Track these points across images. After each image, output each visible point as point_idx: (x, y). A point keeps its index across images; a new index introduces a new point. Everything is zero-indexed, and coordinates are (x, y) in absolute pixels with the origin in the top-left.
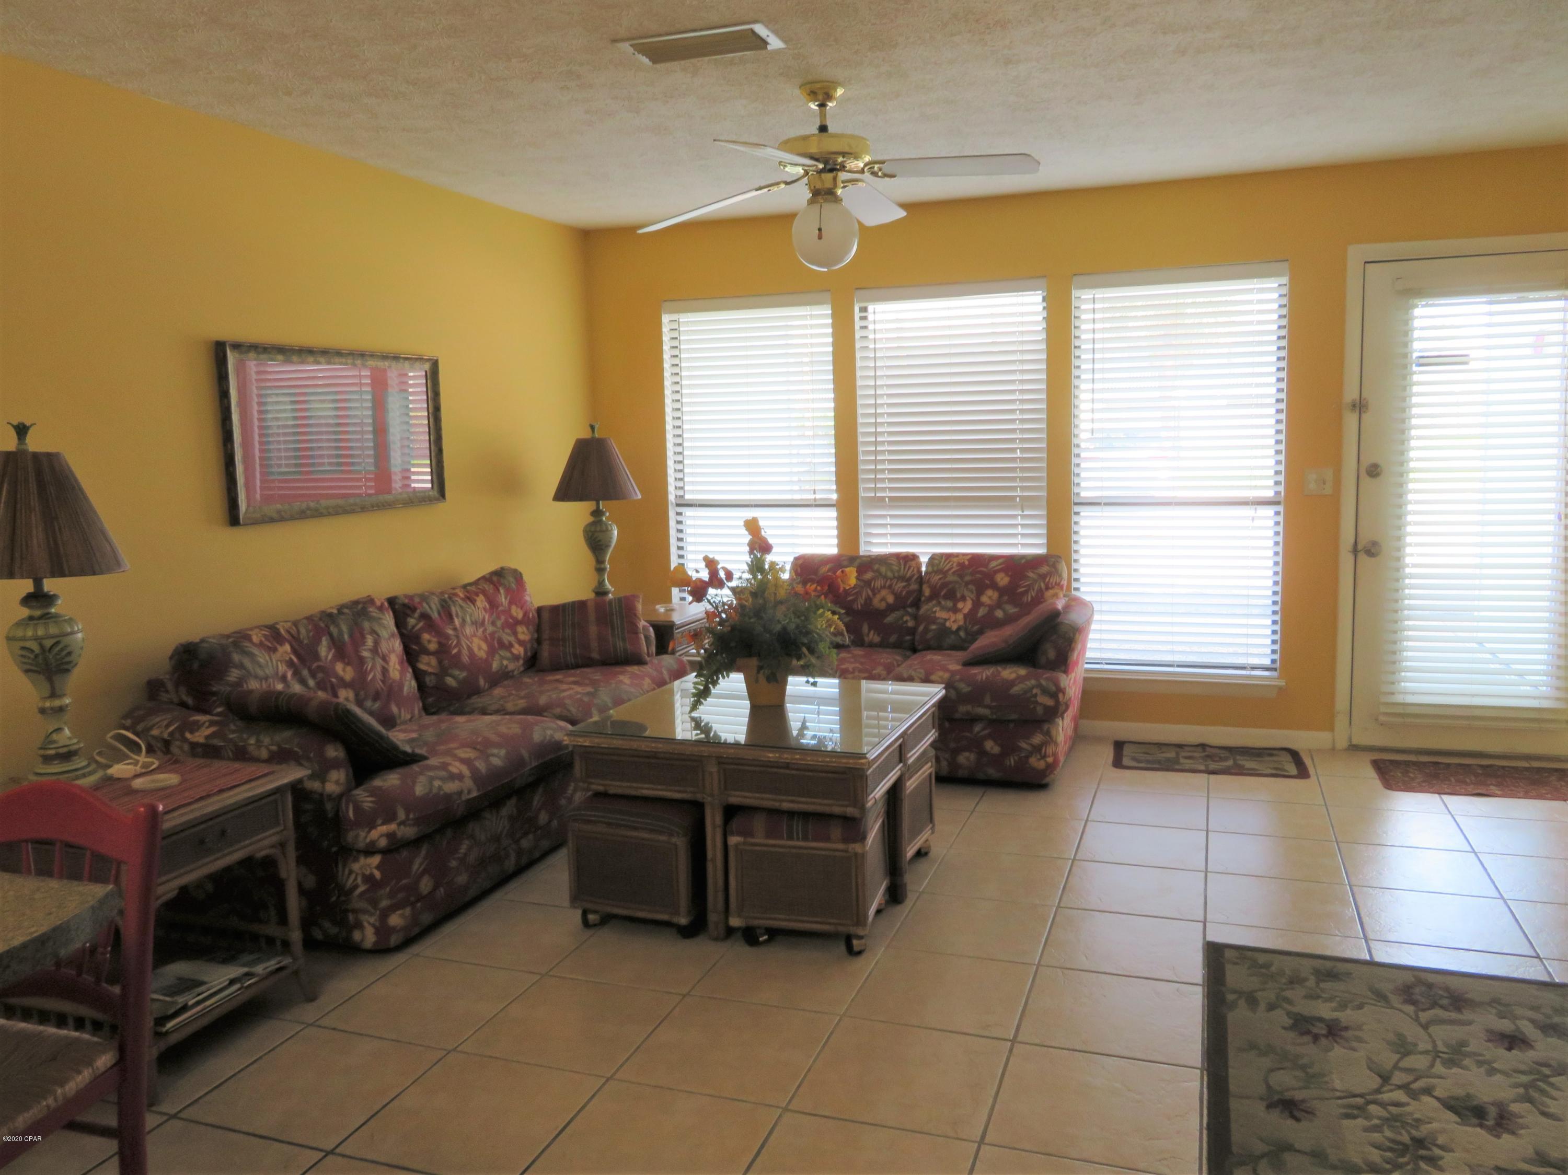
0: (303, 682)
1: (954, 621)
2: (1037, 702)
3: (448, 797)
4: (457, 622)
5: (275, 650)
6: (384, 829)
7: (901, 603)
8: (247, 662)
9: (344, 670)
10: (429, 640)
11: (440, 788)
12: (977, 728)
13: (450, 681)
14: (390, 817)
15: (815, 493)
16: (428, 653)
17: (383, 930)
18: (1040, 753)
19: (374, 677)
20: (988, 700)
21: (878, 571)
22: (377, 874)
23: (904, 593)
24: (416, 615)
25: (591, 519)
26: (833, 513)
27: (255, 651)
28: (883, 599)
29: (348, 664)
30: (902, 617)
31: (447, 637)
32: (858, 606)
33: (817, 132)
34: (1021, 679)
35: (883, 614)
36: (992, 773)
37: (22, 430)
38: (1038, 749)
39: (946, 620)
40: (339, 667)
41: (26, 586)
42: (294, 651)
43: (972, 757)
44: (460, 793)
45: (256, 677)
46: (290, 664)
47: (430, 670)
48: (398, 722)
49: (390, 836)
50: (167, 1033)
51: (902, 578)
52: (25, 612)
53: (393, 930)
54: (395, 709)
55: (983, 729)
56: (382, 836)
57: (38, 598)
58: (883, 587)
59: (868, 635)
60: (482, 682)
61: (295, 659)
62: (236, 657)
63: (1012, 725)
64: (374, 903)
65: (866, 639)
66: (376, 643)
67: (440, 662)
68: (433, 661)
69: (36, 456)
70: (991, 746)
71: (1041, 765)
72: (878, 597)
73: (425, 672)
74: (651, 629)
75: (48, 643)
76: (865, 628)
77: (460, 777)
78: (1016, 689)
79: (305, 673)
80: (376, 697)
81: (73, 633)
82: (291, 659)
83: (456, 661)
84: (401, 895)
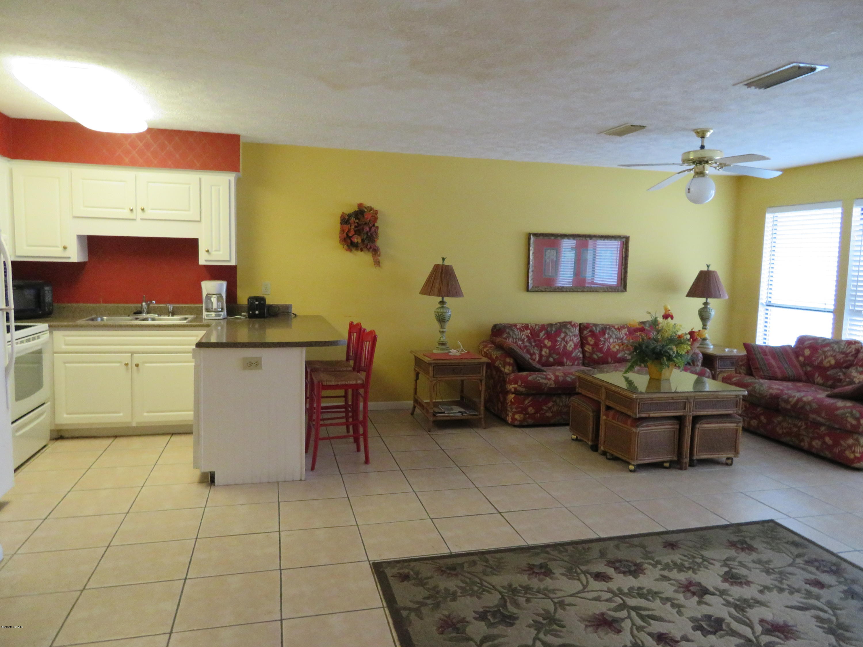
0: (530, 343)
1: (859, 379)
2: (847, 420)
3: (541, 384)
4: (607, 336)
5: (524, 331)
6: (513, 386)
7: (838, 365)
8: (511, 333)
9: (548, 343)
10: (591, 341)
11: (539, 380)
12: (823, 429)
13: (595, 356)
14: (516, 383)
15: (825, 304)
16: (589, 344)
17: (513, 419)
18: (851, 450)
19: (560, 347)
20: (823, 415)
21: (833, 347)
22: (513, 400)
23: (842, 360)
24: (588, 330)
25: (703, 306)
26: (831, 316)
27: (516, 330)
28: (829, 362)
29: (550, 341)
30: (837, 373)
31: (600, 341)
32: (816, 363)
33: (700, 149)
34: (845, 407)
35: (826, 369)
36: (828, 454)
37: (444, 259)
38: (850, 447)
39: (855, 377)
40: (546, 342)
41: (440, 299)
42: (531, 333)
43: (820, 443)
44: (546, 384)
45: (513, 337)
46: (528, 336)
47: (589, 351)
48: (566, 365)
49: (515, 389)
50: (437, 416)
51: (843, 353)
52: (439, 306)
53: (516, 420)
54: (565, 360)
55: (825, 430)
56: (512, 388)
57: (442, 302)
58: (831, 356)
59: (817, 378)
60: (610, 360)
61: (530, 335)
62: (508, 330)
63: (838, 431)
64: (511, 409)
65: (816, 381)
66: (565, 337)
67: (593, 348)
68: (590, 348)
69: (446, 266)
70: (827, 439)
71: (852, 456)
72: (827, 360)
73: (586, 351)
74: (701, 355)
75: (440, 314)
76: (817, 375)
77: (550, 379)
78: (839, 412)
79: (532, 340)
80: (558, 354)
81: (446, 312)
82: (528, 335)
83: (600, 350)
84: (520, 409)
